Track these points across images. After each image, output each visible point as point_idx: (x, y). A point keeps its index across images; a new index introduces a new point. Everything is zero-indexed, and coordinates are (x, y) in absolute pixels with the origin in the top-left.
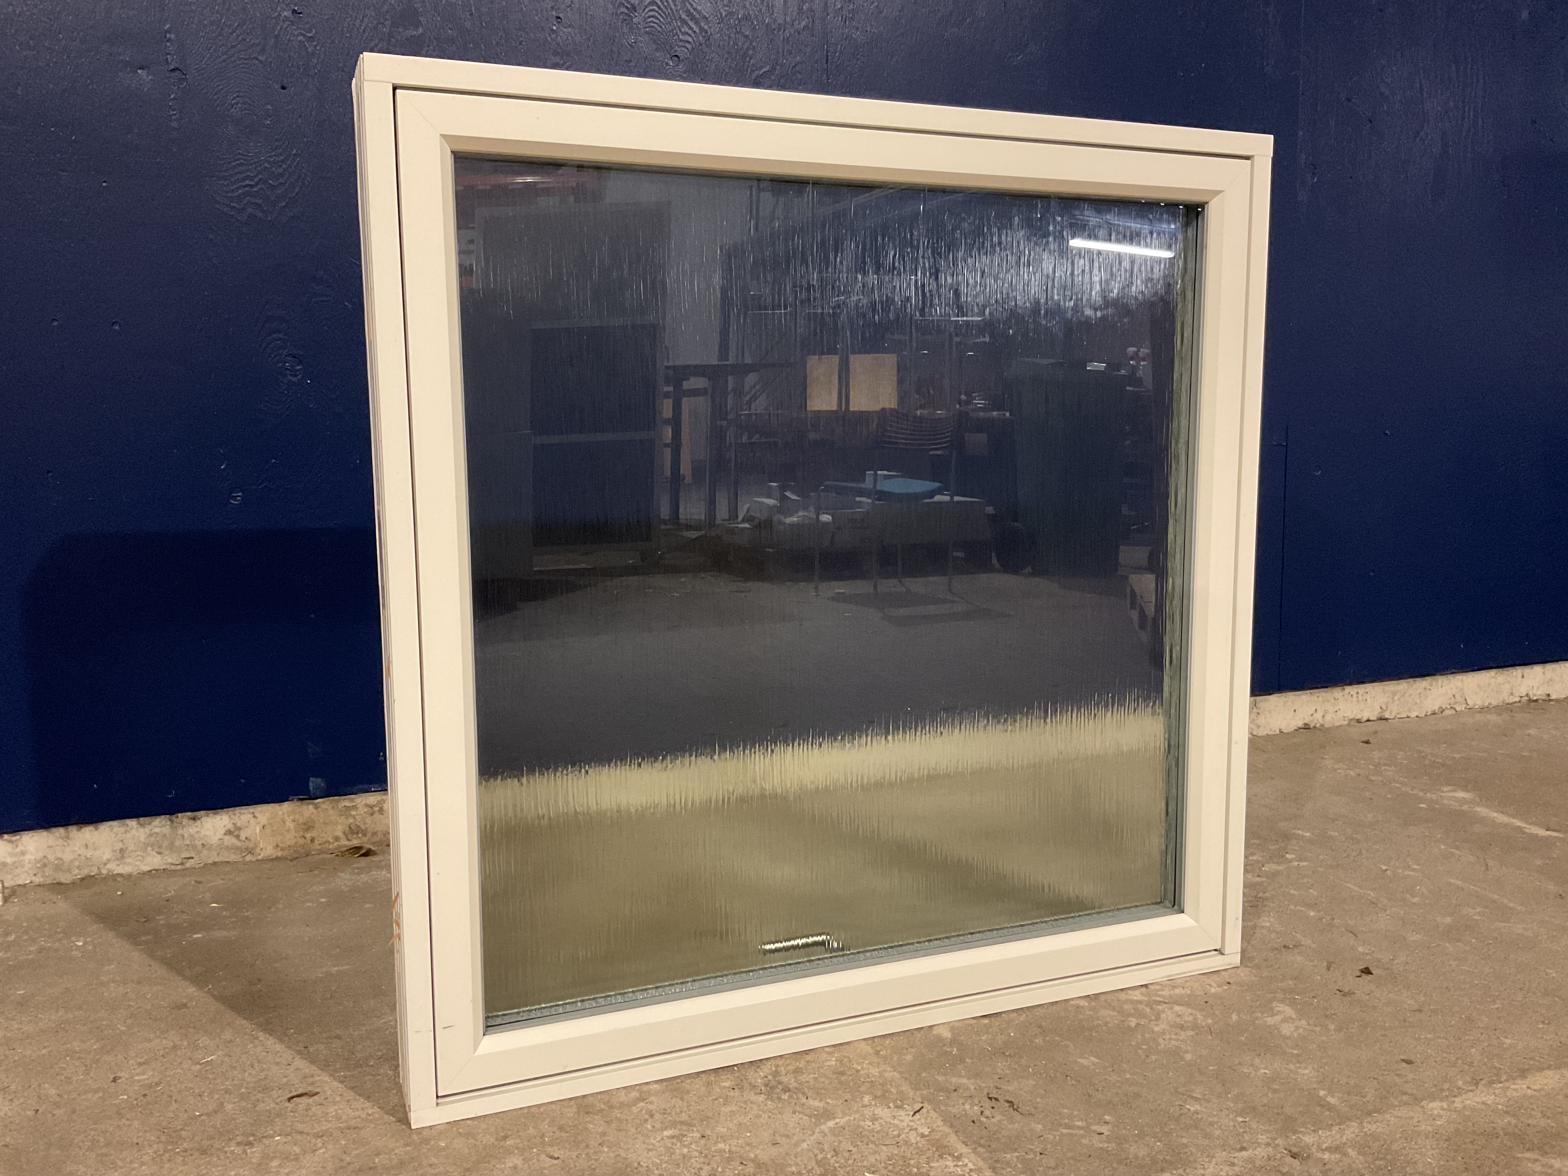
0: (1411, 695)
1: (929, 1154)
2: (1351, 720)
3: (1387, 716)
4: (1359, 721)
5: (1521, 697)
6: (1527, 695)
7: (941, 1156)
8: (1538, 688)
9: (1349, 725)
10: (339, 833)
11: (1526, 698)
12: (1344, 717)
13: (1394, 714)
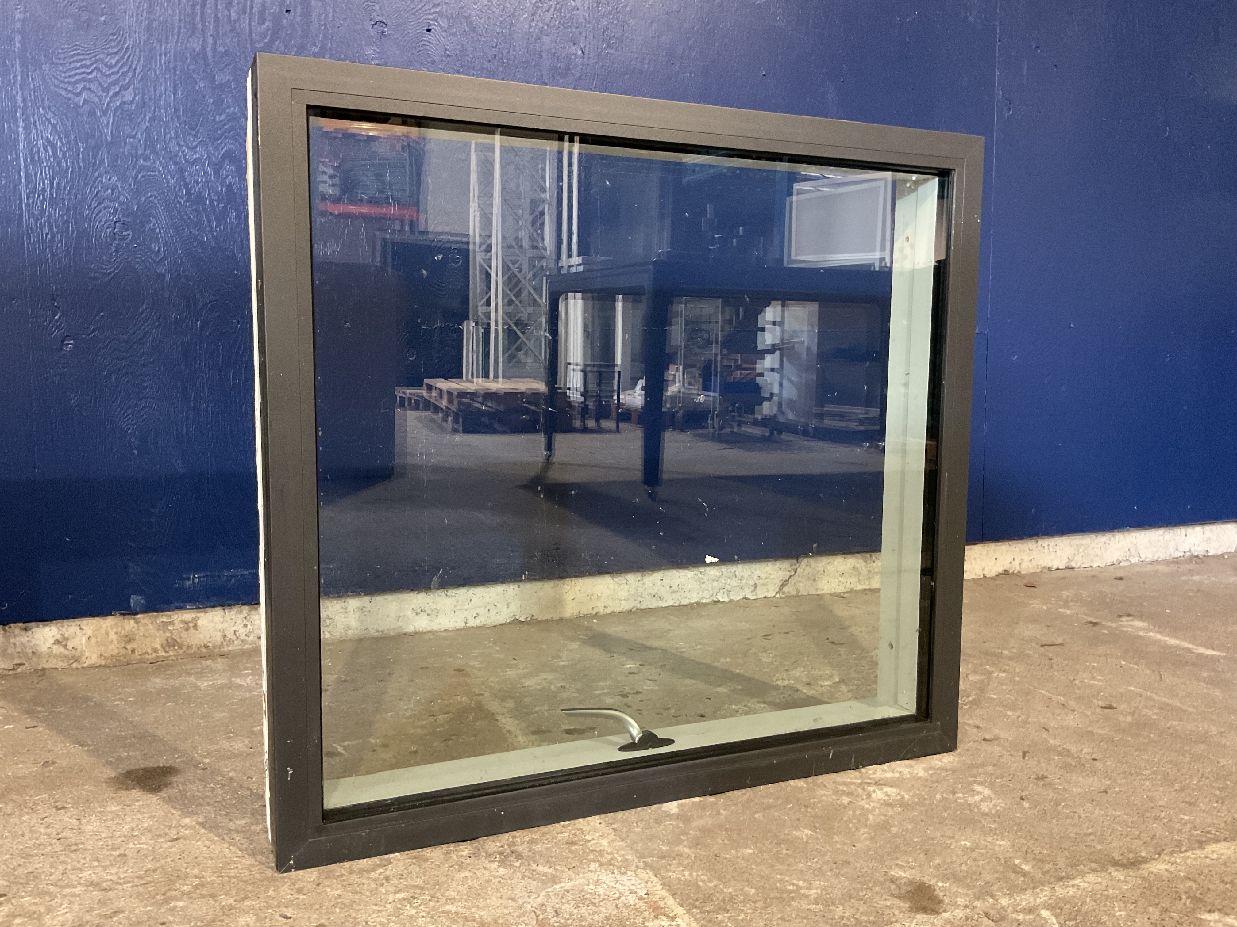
0: (1093, 548)
1: (646, 914)
2: (1043, 568)
3: (1073, 565)
4: (1050, 569)
5: (1185, 552)
6: (1190, 551)
7: (656, 917)
8: (1198, 545)
9: (1041, 572)
10: (157, 644)
11: (1188, 553)
12: (1037, 565)
13: (1079, 564)
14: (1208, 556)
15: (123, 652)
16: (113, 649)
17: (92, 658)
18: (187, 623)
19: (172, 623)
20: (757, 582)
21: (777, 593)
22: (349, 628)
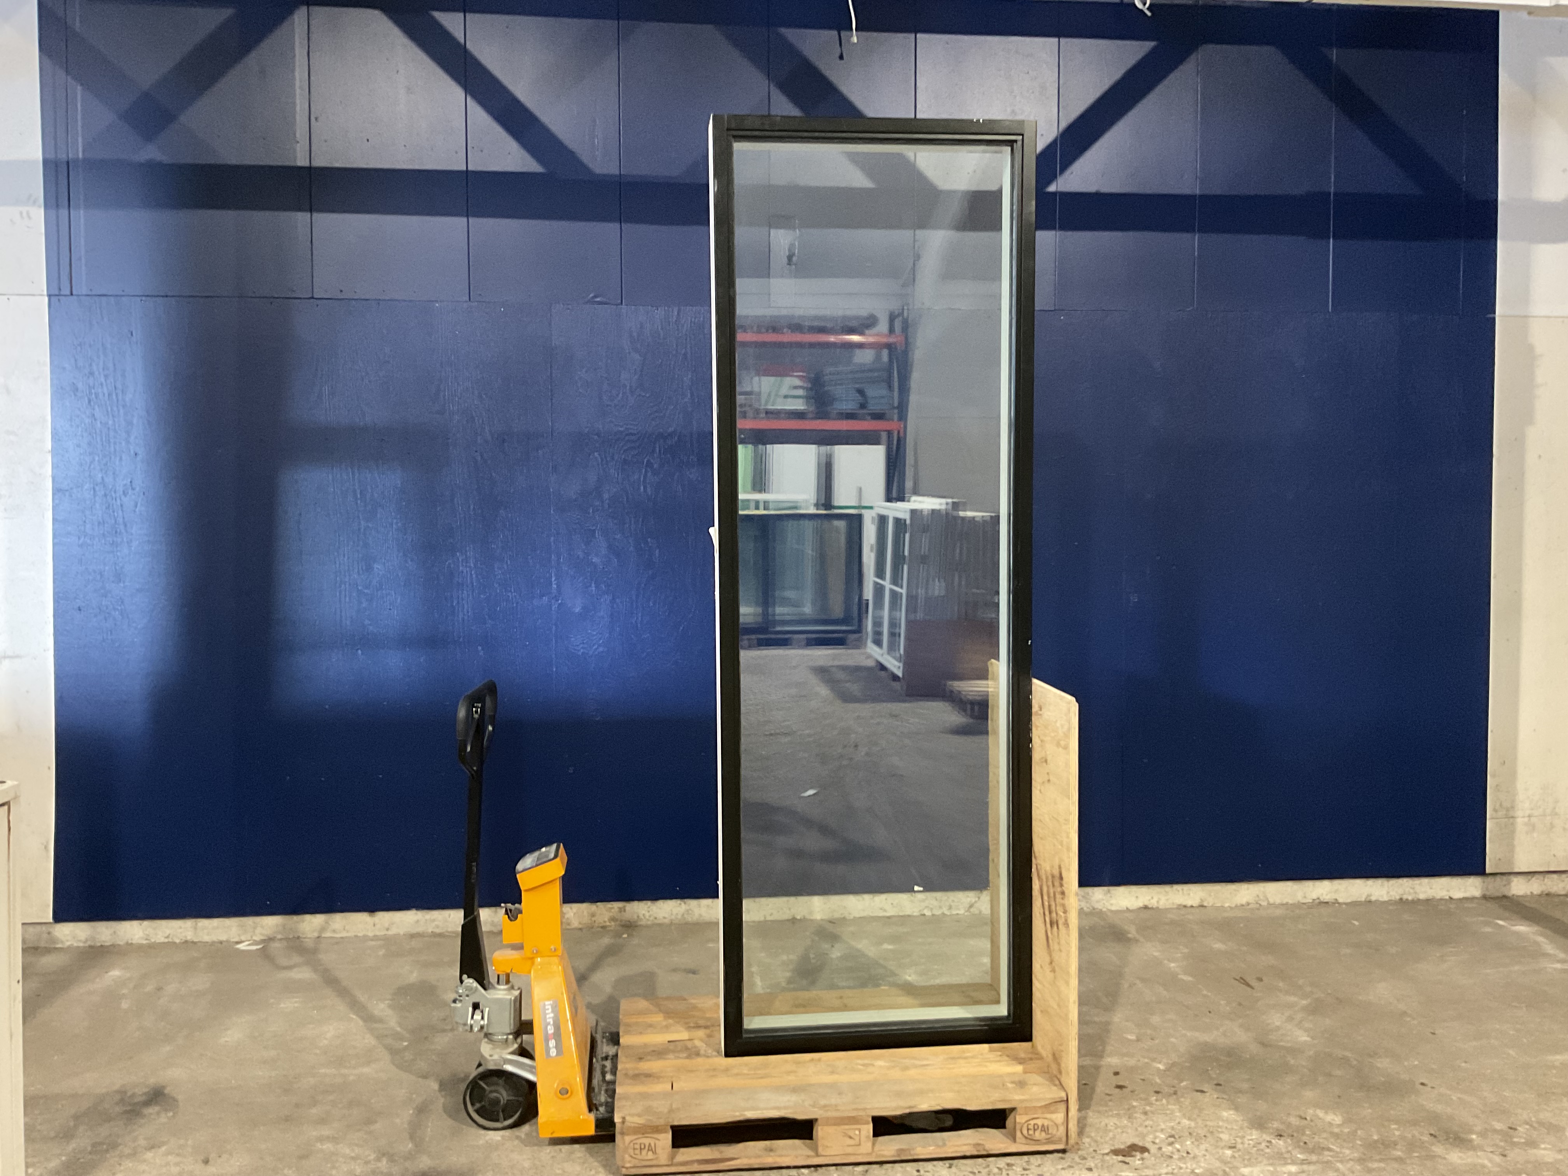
0: (1224, 893)
2: (1180, 905)
3: (1205, 904)
4: (1185, 906)
5: (1314, 900)
6: (1318, 898)
8: (1327, 895)
9: (1177, 908)
10: (606, 919)
11: (1318, 901)
12: (1173, 903)
13: (1210, 904)
14: (1338, 903)
15: (589, 922)
16: (586, 920)
17: (575, 924)
18: (620, 908)
19: (613, 908)
20: (952, 904)
21: (967, 911)
22: (700, 915)
